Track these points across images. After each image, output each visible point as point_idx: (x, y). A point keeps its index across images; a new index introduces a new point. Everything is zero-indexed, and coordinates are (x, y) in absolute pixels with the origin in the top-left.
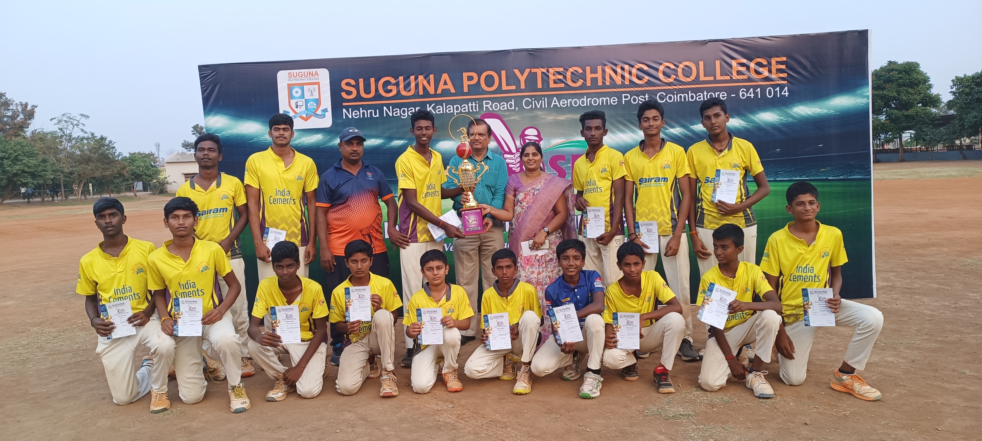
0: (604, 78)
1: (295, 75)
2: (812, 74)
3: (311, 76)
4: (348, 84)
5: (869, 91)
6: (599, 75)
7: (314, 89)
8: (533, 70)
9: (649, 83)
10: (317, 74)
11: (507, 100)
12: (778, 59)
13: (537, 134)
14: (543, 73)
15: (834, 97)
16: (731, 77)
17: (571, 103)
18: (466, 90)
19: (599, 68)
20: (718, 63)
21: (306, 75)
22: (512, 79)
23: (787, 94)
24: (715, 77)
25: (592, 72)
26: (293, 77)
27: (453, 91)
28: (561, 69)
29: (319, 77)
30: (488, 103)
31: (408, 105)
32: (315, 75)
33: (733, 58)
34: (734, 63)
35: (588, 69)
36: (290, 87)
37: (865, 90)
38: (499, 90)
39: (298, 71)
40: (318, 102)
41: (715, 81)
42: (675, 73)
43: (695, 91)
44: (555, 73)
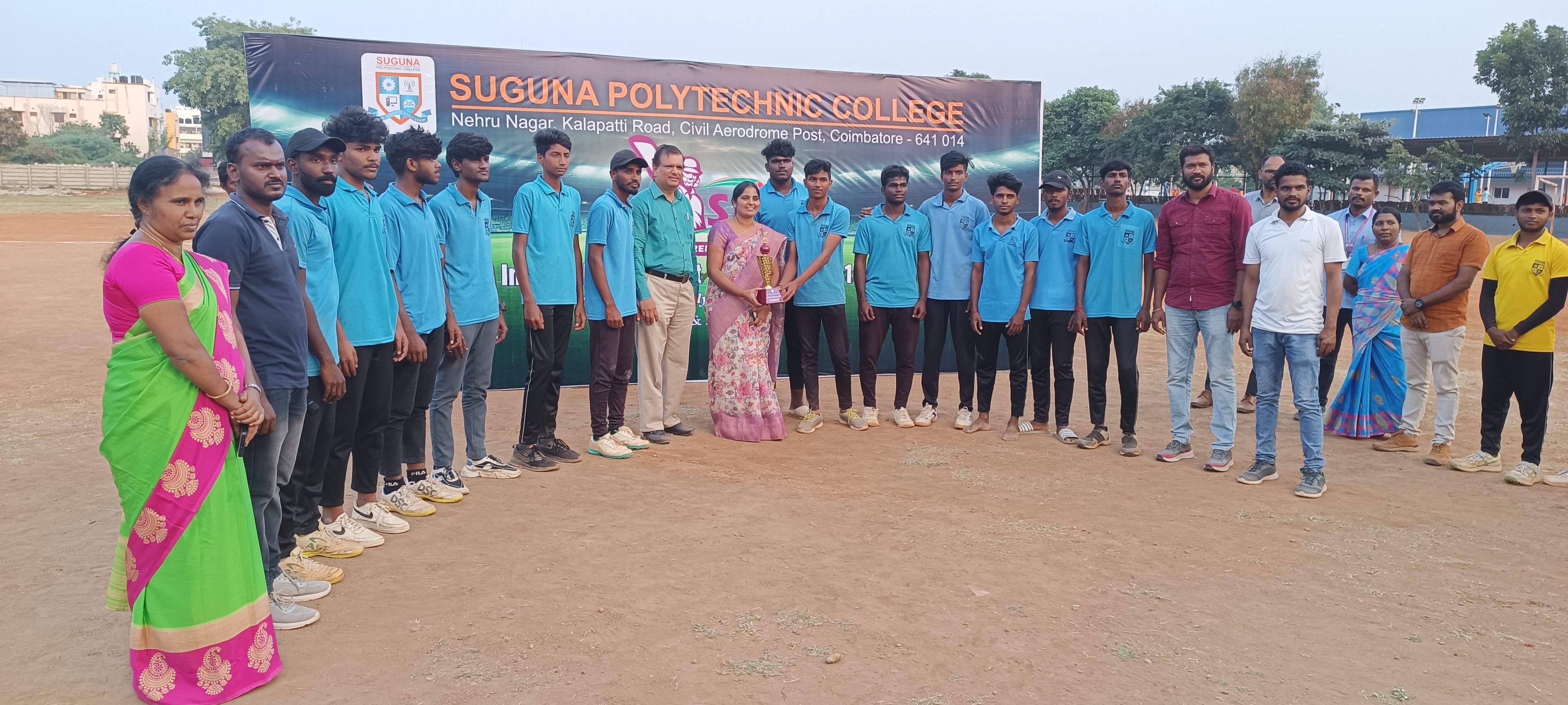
0: (774, 107)
1: (387, 62)
2: (986, 124)
3: (409, 65)
4: (459, 81)
5: (1039, 147)
6: (768, 102)
7: (413, 83)
8: (694, 88)
9: (822, 117)
10: (418, 64)
11: (663, 121)
12: (955, 104)
13: (696, 166)
14: (705, 92)
15: (1007, 151)
16: (908, 120)
17: (736, 132)
18: (612, 104)
19: (769, 94)
20: (895, 101)
21: (402, 63)
22: (668, 96)
23: (962, 143)
24: (891, 118)
25: (760, 98)
26: (383, 63)
27: (596, 103)
28: (726, 91)
29: (421, 67)
30: (639, 123)
31: (539, 116)
32: (415, 64)
33: (911, 98)
34: (911, 104)
35: (756, 93)
36: (379, 77)
37: (1036, 146)
38: (653, 108)
39: (391, 56)
40: (418, 100)
41: (892, 123)
42: (851, 108)
43: (870, 131)
44: (720, 95)
